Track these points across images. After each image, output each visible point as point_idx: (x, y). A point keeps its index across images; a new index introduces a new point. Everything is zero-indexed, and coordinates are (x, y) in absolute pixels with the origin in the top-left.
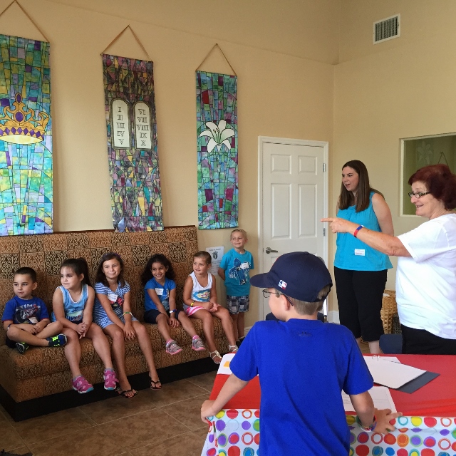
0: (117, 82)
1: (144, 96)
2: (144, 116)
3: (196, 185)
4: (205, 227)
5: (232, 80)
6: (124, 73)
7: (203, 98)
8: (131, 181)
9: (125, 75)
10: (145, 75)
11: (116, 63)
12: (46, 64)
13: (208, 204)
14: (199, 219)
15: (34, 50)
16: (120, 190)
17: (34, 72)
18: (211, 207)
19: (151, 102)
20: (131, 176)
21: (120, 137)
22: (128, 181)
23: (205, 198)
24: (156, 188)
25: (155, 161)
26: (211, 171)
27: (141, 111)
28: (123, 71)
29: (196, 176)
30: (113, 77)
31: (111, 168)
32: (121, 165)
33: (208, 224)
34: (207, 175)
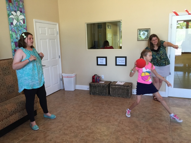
13: (16, 49)
23: (15, 46)
26: (16, 34)
34: (14, 36)
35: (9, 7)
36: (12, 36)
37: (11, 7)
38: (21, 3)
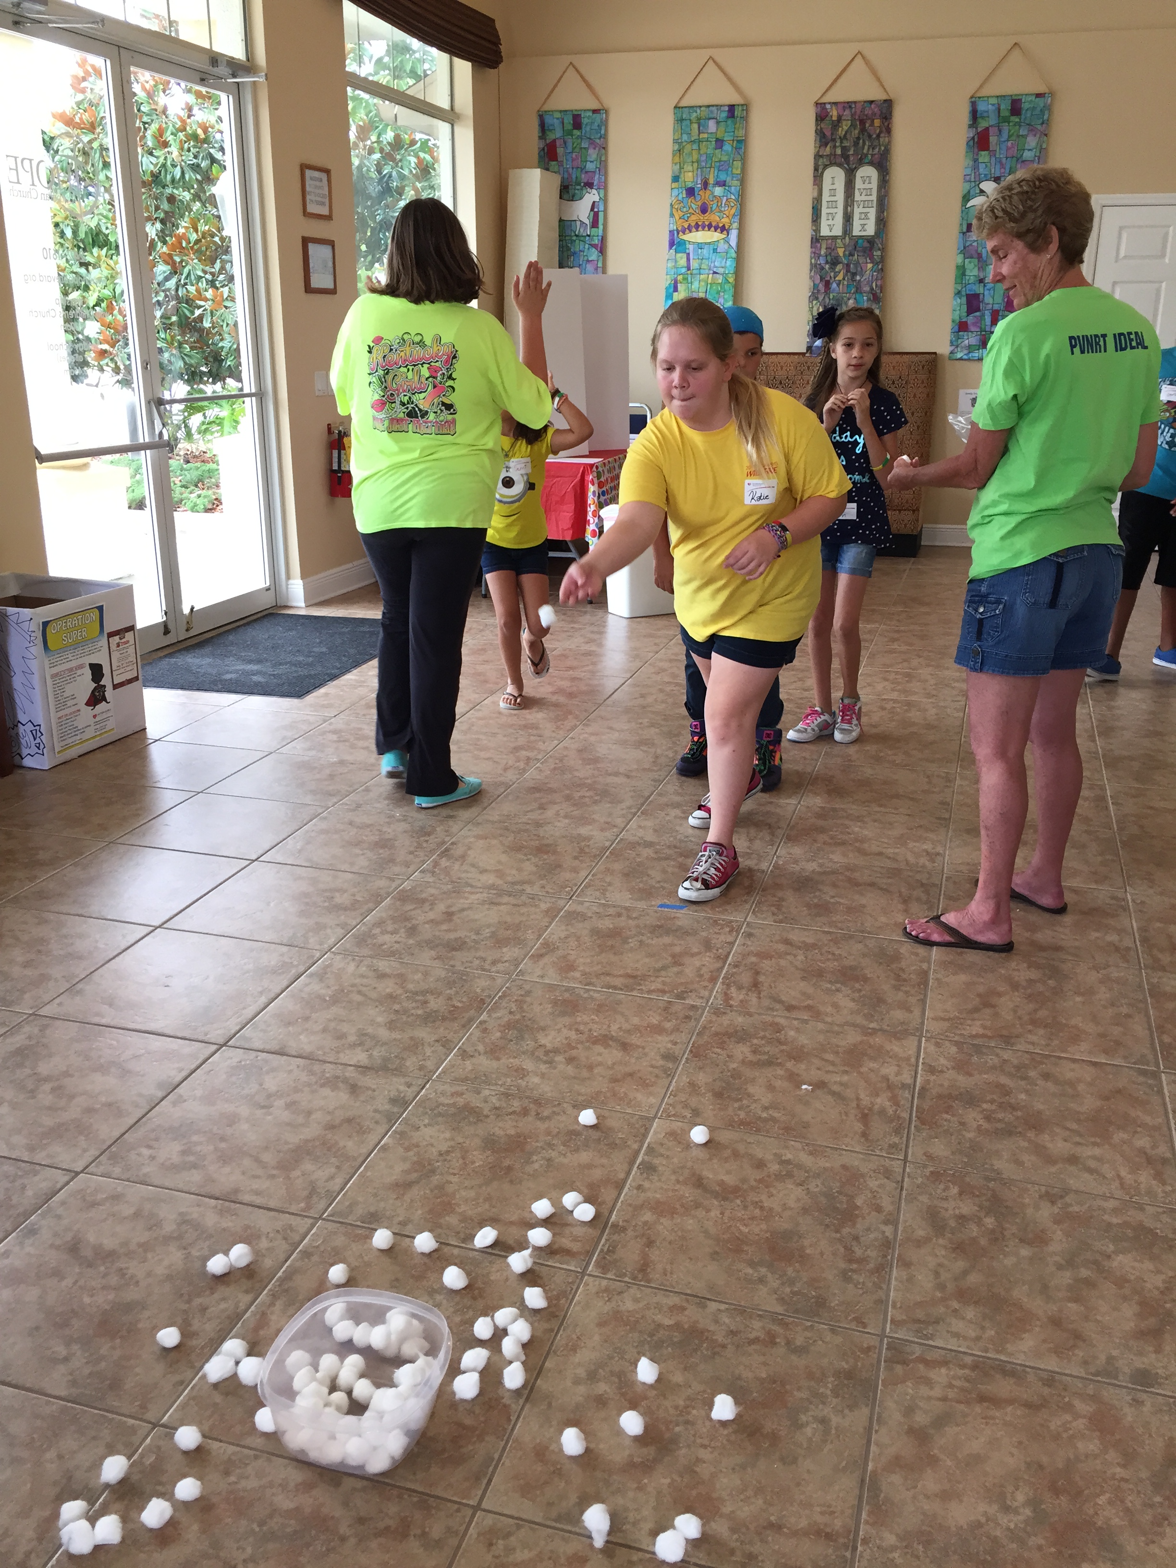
0: (834, 140)
1: (872, 155)
2: (869, 186)
3: (951, 288)
4: (959, 355)
5: (1041, 102)
6: (845, 126)
7: (979, 142)
8: (838, 285)
9: (845, 128)
10: (877, 122)
11: (834, 114)
12: (741, 133)
13: (970, 319)
14: (951, 342)
15: (728, 117)
16: (821, 298)
17: (725, 148)
18: (974, 324)
19: (883, 165)
20: (840, 277)
21: (830, 222)
22: (834, 285)
23: (965, 308)
24: (875, 295)
25: (879, 253)
27: (866, 179)
28: (844, 123)
29: (951, 275)
30: (828, 133)
31: (813, 266)
32: (827, 262)
33: (966, 352)
34: (972, 271)
35: (975, 168)
36: (961, 271)
37: (982, 166)
38: (1032, 142)
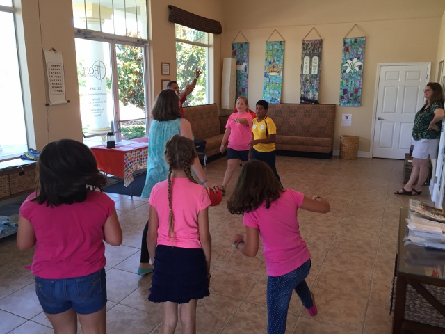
0: (307, 50)
1: (317, 53)
3: (339, 87)
4: (342, 105)
5: (363, 39)
7: (346, 50)
10: (318, 45)
11: (307, 43)
12: (283, 48)
13: (345, 96)
14: (340, 101)
15: (280, 44)
16: (303, 89)
17: (279, 52)
19: (320, 56)
20: (308, 84)
21: (306, 70)
23: (343, 93)
24: (317, 89)
25: (319, 78)
26: (347, 81)
27: (315, 60)
28: (310, 45)
29: (339, 84)
30: (305, 48)
32: (305, 81)
34: (345, 83)
36: (342, 83)
37: (347, 56)
38: (360, 49)
